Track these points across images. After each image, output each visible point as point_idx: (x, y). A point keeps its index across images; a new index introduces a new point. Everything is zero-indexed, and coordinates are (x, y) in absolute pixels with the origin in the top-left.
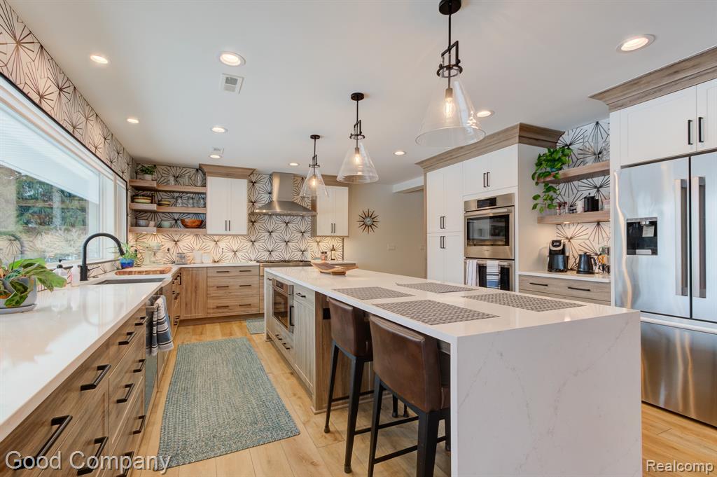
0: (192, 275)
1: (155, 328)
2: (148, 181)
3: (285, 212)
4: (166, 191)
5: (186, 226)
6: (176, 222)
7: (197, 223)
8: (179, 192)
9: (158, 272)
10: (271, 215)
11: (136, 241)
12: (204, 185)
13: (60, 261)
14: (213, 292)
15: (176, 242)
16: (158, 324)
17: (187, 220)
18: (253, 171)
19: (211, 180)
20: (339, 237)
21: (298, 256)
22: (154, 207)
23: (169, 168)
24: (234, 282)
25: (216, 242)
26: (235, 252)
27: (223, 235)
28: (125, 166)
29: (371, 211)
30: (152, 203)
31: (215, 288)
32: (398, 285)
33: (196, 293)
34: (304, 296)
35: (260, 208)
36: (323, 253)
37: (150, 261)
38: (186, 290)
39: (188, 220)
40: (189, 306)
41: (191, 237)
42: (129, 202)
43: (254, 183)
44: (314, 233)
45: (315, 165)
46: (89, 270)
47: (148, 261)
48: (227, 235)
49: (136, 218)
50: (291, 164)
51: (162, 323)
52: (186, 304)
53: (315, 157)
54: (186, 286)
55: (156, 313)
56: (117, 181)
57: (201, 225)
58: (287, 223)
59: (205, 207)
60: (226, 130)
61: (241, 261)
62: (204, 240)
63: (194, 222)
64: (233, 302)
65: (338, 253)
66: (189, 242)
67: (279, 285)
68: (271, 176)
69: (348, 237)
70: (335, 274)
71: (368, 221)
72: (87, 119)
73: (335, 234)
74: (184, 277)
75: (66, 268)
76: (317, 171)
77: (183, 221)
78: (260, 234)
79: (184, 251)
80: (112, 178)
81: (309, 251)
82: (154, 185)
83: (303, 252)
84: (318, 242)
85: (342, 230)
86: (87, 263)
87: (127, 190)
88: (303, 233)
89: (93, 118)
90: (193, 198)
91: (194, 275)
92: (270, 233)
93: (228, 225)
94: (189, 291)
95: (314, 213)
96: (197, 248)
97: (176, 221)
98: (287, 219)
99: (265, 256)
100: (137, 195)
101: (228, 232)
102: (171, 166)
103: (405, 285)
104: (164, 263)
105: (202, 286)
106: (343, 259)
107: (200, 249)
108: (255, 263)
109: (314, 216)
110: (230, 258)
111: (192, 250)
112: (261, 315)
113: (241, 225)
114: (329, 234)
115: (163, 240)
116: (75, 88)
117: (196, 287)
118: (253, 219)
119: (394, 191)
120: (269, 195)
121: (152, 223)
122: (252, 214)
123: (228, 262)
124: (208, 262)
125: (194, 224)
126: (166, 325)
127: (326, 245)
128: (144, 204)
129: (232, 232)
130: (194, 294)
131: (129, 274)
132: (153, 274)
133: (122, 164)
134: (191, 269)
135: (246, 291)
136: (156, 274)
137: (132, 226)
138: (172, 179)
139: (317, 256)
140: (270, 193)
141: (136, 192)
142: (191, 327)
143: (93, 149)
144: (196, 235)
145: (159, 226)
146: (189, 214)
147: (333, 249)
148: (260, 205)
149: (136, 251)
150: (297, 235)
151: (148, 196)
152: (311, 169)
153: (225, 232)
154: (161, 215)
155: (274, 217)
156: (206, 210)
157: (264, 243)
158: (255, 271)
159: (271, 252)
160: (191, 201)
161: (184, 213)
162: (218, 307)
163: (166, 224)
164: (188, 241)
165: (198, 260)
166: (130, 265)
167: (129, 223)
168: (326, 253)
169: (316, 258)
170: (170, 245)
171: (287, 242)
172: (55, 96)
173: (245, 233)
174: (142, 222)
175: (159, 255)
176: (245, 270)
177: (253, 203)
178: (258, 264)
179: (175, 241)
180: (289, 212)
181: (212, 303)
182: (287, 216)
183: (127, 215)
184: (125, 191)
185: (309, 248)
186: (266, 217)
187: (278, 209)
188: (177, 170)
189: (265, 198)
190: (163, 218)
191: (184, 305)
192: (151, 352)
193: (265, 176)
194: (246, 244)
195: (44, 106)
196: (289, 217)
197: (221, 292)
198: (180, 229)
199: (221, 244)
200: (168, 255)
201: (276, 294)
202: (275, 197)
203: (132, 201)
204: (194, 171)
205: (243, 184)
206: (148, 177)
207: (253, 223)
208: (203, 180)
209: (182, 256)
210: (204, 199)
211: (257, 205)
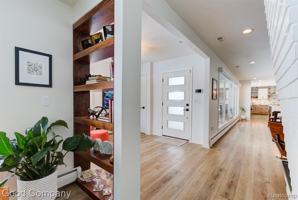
0: (255, 106)
5: (254, 98)
12: (258, 90)
14: (259, 109)
15: (252, 101)
18: (269, 87)
19: (259, 89)
24: (264, 108)
26: (265, 102)
43: (270, 89)
57: (257, 97)
61: (266, 104)
62: (258, 100)
66: (254, 100)
78: (271, 99)
92: (274, 99)
93: (263, 97)
96: (256, 101)
105: (257, 108)
113: (266, 97)
118: (269, 96)
123: (263, 104)
124: (258, 104)
129: (264, 99)
130: (255, 109)
135: (266, 110)
140: (274, 90)
144: (256, 99)
146: (255, 96)
153: (262, 99)
155: (275, 95)
156: (258, 95)
157: (272, 101)
159: (274, 103)
165: (255, 104)
173: (267, 99)
176: (266, 106)
177: (270, 93)
181: (259, 111)
186: (273, 96)
189: (273, 92)
193: (273, 87)
194: (267, 101)
197: (261, 109)
199: (261, 101)
205: (267, 90)
208: (258, 89)
209: (253, 103)
210: (258, 93)
211: (271, 93)
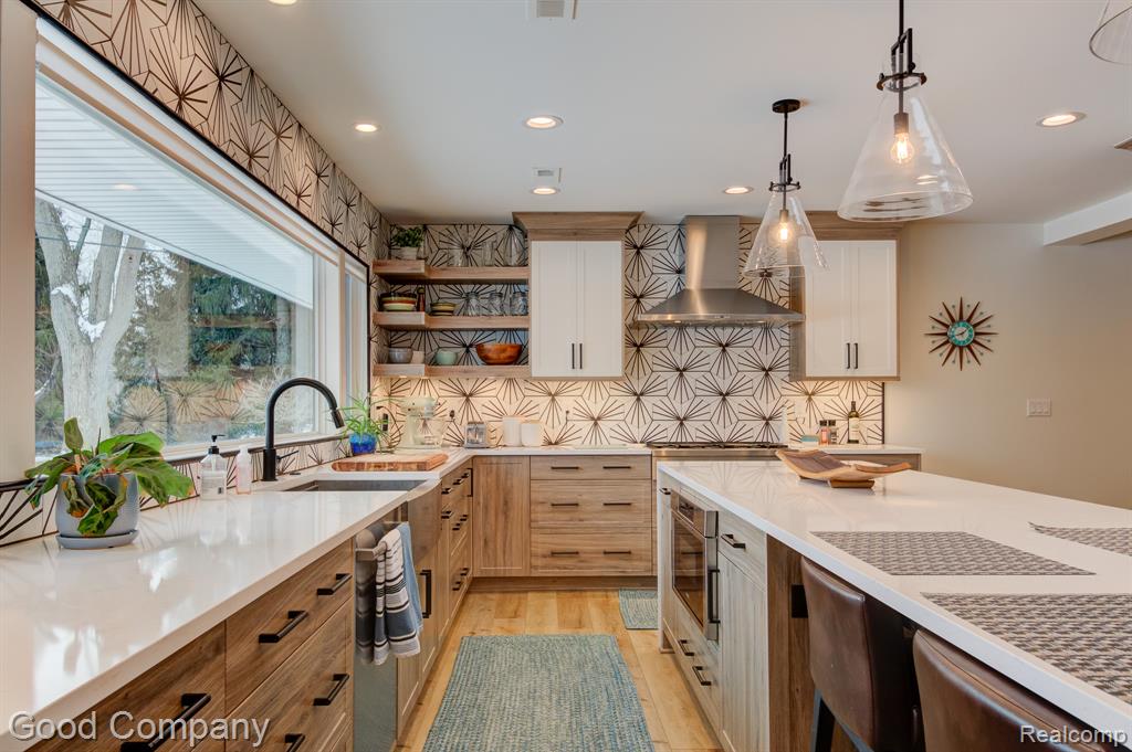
0: (498, 476)
1: (380, 600)
2: (409, 262)
3: (717, 317)
4: (447, 282)
5: (487, 360)
6: (468, 351)
7: (510, 352)
8: (474, 282)
9: (414, 467)
10: (681, 327)
11: (390, 396)
12: (524, 263)
13: (214, 438)
14: (543, 516)
15: (468, 396)
16: (387, 590)
17: (488, 346)
18: (635, 220)
19: (538, 248)
20: (872, 379)
21: (755, 432)
22: (420, 319)
23: (452, 229)
24: (593, 495)
25: (553, 396)
26: (596, 421)
27: (567, 379)
28: (363, 233)
29: (970, 302)
30: (418, 309)
31: (548, 507)
32: (1038, 529)
33: (506, 517)
34: (742, 546)
35: (655, 310)
36: (823, 423)
37: (415, 441)
38: (486, 507)
39: (490, 346)
40: (491, 545)
41: (498, 385)
42: (373, 309)
43: (639, 249)
44: (797, 371)
45: (787, 183)
46: (280, 459)
47: (411, 438)
48: (576, 380)
49: (389, 343)
50: (732, 190)
51: (395, 589)
52: (486, 542)
53: (786, 163)
54: (485, 499)
55: (381, 565)
56: (348, 266)
57: (519, 356)
58: (724, 347)
59: (527, 314)
60: (559, 120)
61: (611, 441)
62: (527, 393)
63: (504, 350)
64: (589, 542)
65: (870, 424)
66: (494, 395)
67: (686, 508)
68: (683, 228)
69: (897, 378)
70: (841, 484)
71: (961, 334)
72: (279, 135)
73: (857, 373)
74: (482, 479)
75: (224, 455)
76: (794, 201)
77: (480, 349)
78: (654, 375)
79: (485, 418)
80: (335, 258)
81: (785, 418)
82: (421, 268)
83: (767, 420)
84: (810, 396)
85: (880, 357)
86: (275, 443)
87: (369, 284)
88: (767, 371)
89: (292, 132)
90: (500, 295)
91: (502, 476)
92: (681, 371)
93: (577, 354)
94: (492, 512)
95: (795, 317)
96: (511, 409)
97: (467, 348)
98: (724, 335)
99: (670, 432)
100: (389, 295)
101: (578, 373)
102: (456, 223)
103: (1063, 533)
104: (443, 446)
105: (519, 499)
106: (883, 443)
107: (517, 414)
108: (641, 449)
109: (797, 326)
110: (583, 433)
111: (501, 415)
112: (648, 582)
113: (608, 353)
114: (842, 371)
115: (443, 393)
116: (252, 71)
117: (506, 503)
118: (637, 340)
119: (1046, 242)
120: (676, 276)
121: (418, 355)
122: (633, 326)
123: (579, 442)
124: (535, 445)
125: (503, 356)
126: (403, 596)
127: (832, 402)
128: (404, 314)
129: (587, 372)
130: (501, 518)
131: (358, 470)
132: (404, 470)
133: (356, 229)
134: (494, 460)
135: (616, 517)
136: (411, 470)
137: (380, 361)
138: (458, 253)
139: (807, 432)
140: (679, 271)
141: (390, 286)
142: (495, 597)
143: (292, 200)
144: (510, 380)
145: (433, 362)
146: (494, 330)
147: (853, 413)
148: (656, 302)
149: (386, 417)
150: (750, 375)
151: (409, 295)
152: (776, 196)
153: (571, 373)
154: (436, 335)
155: (691, 331)
156: (529, 321)
157: (667, 399)
158: (641, 468)
159: (682, 421)
160: (497, 302)
161: (483, 330)
162: (553, 554)
163: (447, 356)
164: (493, 393)
165: (512, 440)
166: (367, 447)
167: (373, 356)
168: (832, 423)
169: (804, 438)
170: (455, 403)
171: (724, 396)
172: (209, 94)
173: (619, 373)
174: (398, 353)
175: (433, 425)
176: (617, 465)
177: (638, 298)
178: (648, 451)
179: (465, 395)
180: (727, 317)
181: (542, 543)
182: (723, 326)
183: (369, 339)
184: (365, 286)
185: (785, 410)
186: (672, 331)
187: (700, 311)
188: (468, 231)
189: (668, 285)
190: (442, 344)
191: (482, 543)
192: (371, 655)
193: (666, 229)
194: (621, 400)
195: (189, 115)
196: (729, 331)
197: (561, 517)
198: (475, 367)
199: (565, 402)
200: (452, 426)
201: (679, 531)
202: (694, 281)
203: (381, 308)
204: (503, 231)
205: (611, 253)
206: (410, 252)
207: (639, 347)
208: (524, 250)
209: (476, 427)
210: (524, 294)
211: (648, 303)
